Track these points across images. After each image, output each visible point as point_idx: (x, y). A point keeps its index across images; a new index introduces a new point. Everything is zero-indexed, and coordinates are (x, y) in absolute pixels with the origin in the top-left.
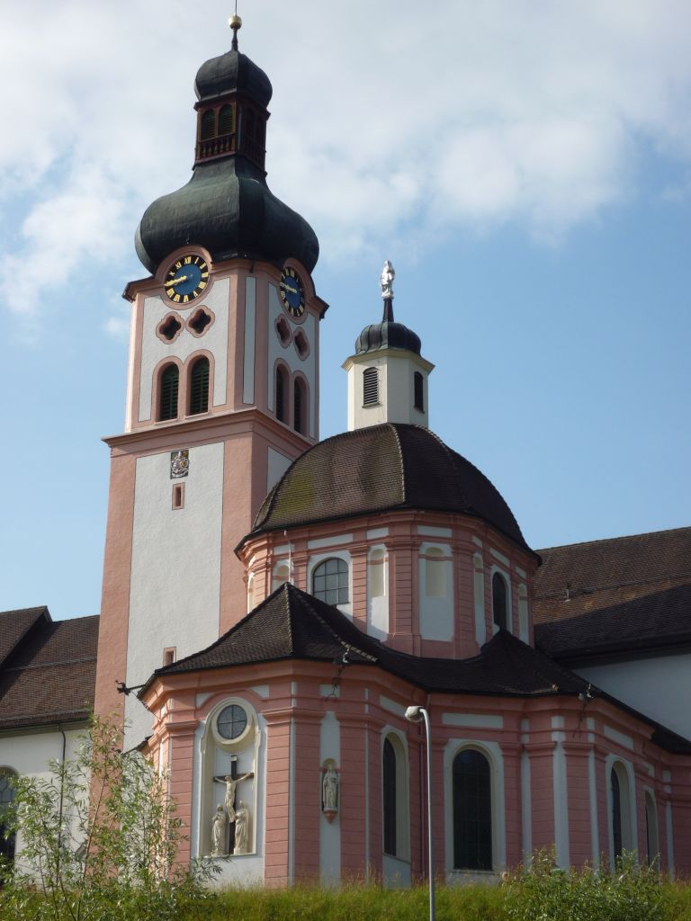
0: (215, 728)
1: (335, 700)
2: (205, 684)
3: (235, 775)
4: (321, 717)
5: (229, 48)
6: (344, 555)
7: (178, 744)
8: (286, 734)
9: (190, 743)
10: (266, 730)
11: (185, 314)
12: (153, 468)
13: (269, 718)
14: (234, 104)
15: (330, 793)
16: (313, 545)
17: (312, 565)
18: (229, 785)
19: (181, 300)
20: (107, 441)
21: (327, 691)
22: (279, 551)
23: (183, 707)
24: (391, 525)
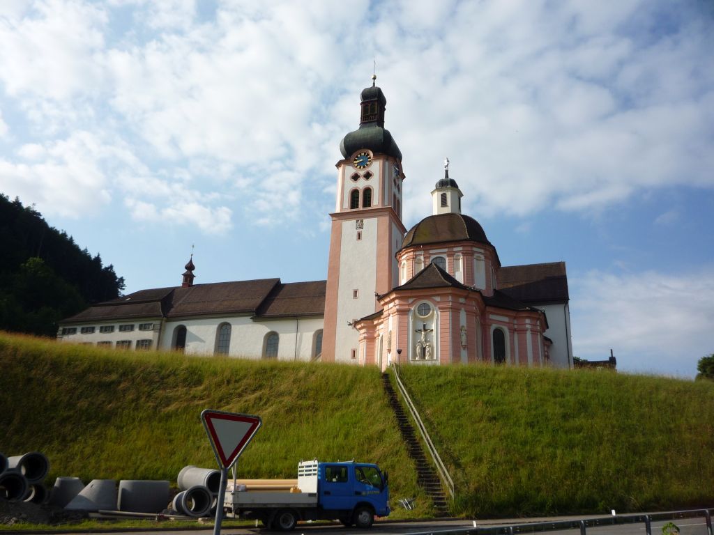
0: (417, 311)
1: (464, 304)
2: (413, 295)
3: (425, 330)
4: (460, 310)
5: (372, 85)
6: (444, 256)
7: (401, 317)
8: (448, 315)
9: (406, 316)
10: (439, 313)
11: (362, 172)
12: (349, 226)
13: (440, 309)
14: (376, 104)
15: (464, 339)
16: (431, 252)
17: (431, 259)
18: (423, 333)
19: (360, 168)
20: (330, 215)
21: (462, 300)
22: (417, 253)
23: (402, 303)
24: (463, 246)
